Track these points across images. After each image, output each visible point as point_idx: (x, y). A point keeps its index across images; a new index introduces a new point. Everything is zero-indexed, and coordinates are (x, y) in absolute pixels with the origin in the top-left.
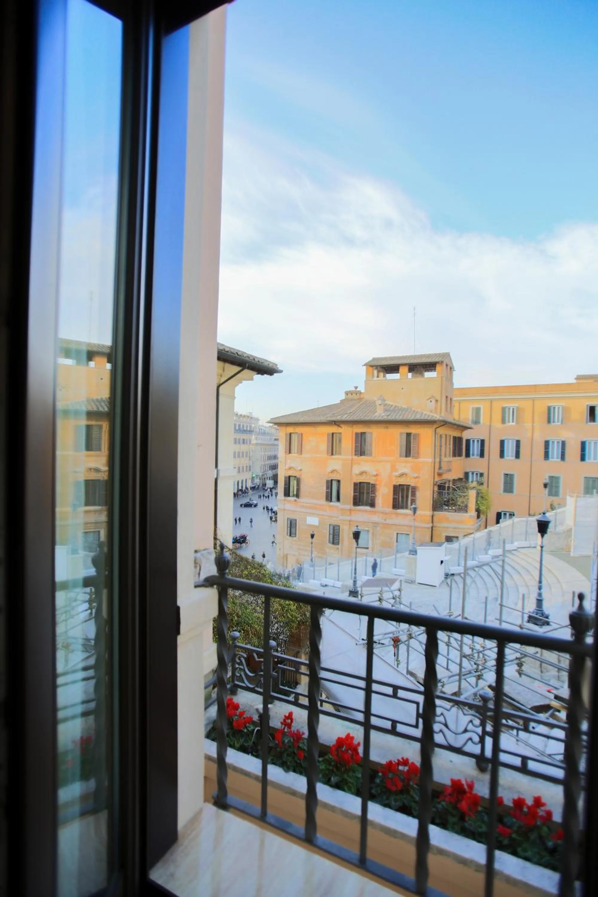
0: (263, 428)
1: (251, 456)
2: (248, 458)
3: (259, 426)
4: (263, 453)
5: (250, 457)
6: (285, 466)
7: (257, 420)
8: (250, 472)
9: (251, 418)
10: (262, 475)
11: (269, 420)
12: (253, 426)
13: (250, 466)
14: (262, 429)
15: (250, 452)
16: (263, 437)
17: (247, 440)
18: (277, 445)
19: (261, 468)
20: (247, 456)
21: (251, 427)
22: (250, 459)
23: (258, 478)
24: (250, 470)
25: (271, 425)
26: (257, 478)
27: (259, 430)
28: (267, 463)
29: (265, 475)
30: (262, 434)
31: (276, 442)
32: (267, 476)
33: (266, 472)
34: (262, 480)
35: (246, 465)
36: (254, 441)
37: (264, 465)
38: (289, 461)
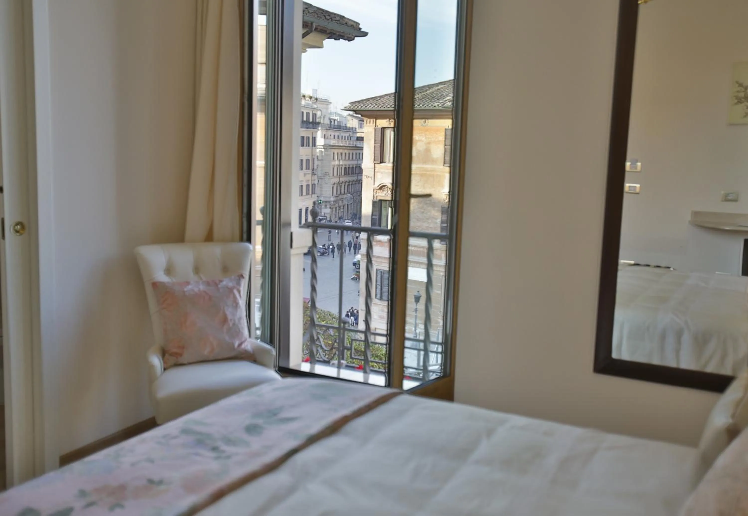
0: (336, 118)
1: (315, 167)
2: (310, 171)
3: (331, 113)
4: (337, 163)
5: (313, 169)
6: (374, 184)
7: (327, 102)
8: (313, 195)
9: (316, 99)
10: (335, 202)
11: (347, 104)
12: (319, 114)
13: (313, 185)
14: (334, 120)
15: (313, 160)
16: (337, 134)
17: (308, 138)
18: (361, 148)
19: (333, 187)
20: (308, 168)
21: (315, 115)
22: (313, 174)
23: (328, 207)
24: (313, 193)
25: (351, 113)
26: (326, 206)
27: (331, 122)
28: (342, 179)
29: (340, 202)
30: (334, 128)
31: (358, 144)
32: (344, 204)
33: (341, 197)
34: (334, 210)
35: (306, 184)
36: (320, 142)
37: (338, 183)
38: (378, 176)
